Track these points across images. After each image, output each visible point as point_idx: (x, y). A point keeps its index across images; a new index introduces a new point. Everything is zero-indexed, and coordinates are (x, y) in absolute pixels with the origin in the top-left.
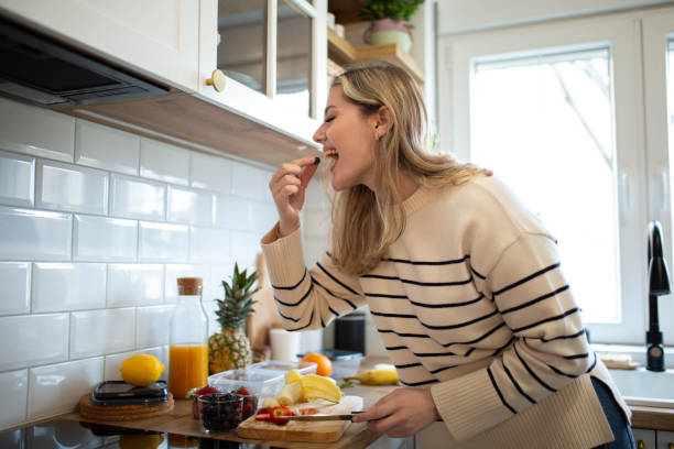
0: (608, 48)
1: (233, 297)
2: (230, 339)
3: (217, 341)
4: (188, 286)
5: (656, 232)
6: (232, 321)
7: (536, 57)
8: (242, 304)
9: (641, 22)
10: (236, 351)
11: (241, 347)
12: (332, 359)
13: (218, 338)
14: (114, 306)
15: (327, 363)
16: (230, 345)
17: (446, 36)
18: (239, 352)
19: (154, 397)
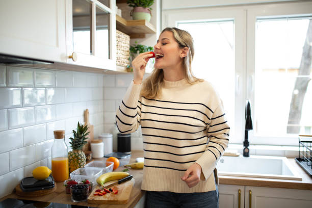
0: (233, 20)
1: (78, 137)
2: (77, 155)
3: (71, 155)
4: (59, 135)
5: (249, 105)
6: (77, 147)
7: (203, 22)
8: (82, 140)
9: (247, 11)
10: (80, 159)
11: (82, 157)
12: (119, 159)
13: (72, 154)
14: (27, 145)
15: (117, 161)
16: (77, 157)
17: (165, 10)
18: (81, 159)
19: (49, 186)
